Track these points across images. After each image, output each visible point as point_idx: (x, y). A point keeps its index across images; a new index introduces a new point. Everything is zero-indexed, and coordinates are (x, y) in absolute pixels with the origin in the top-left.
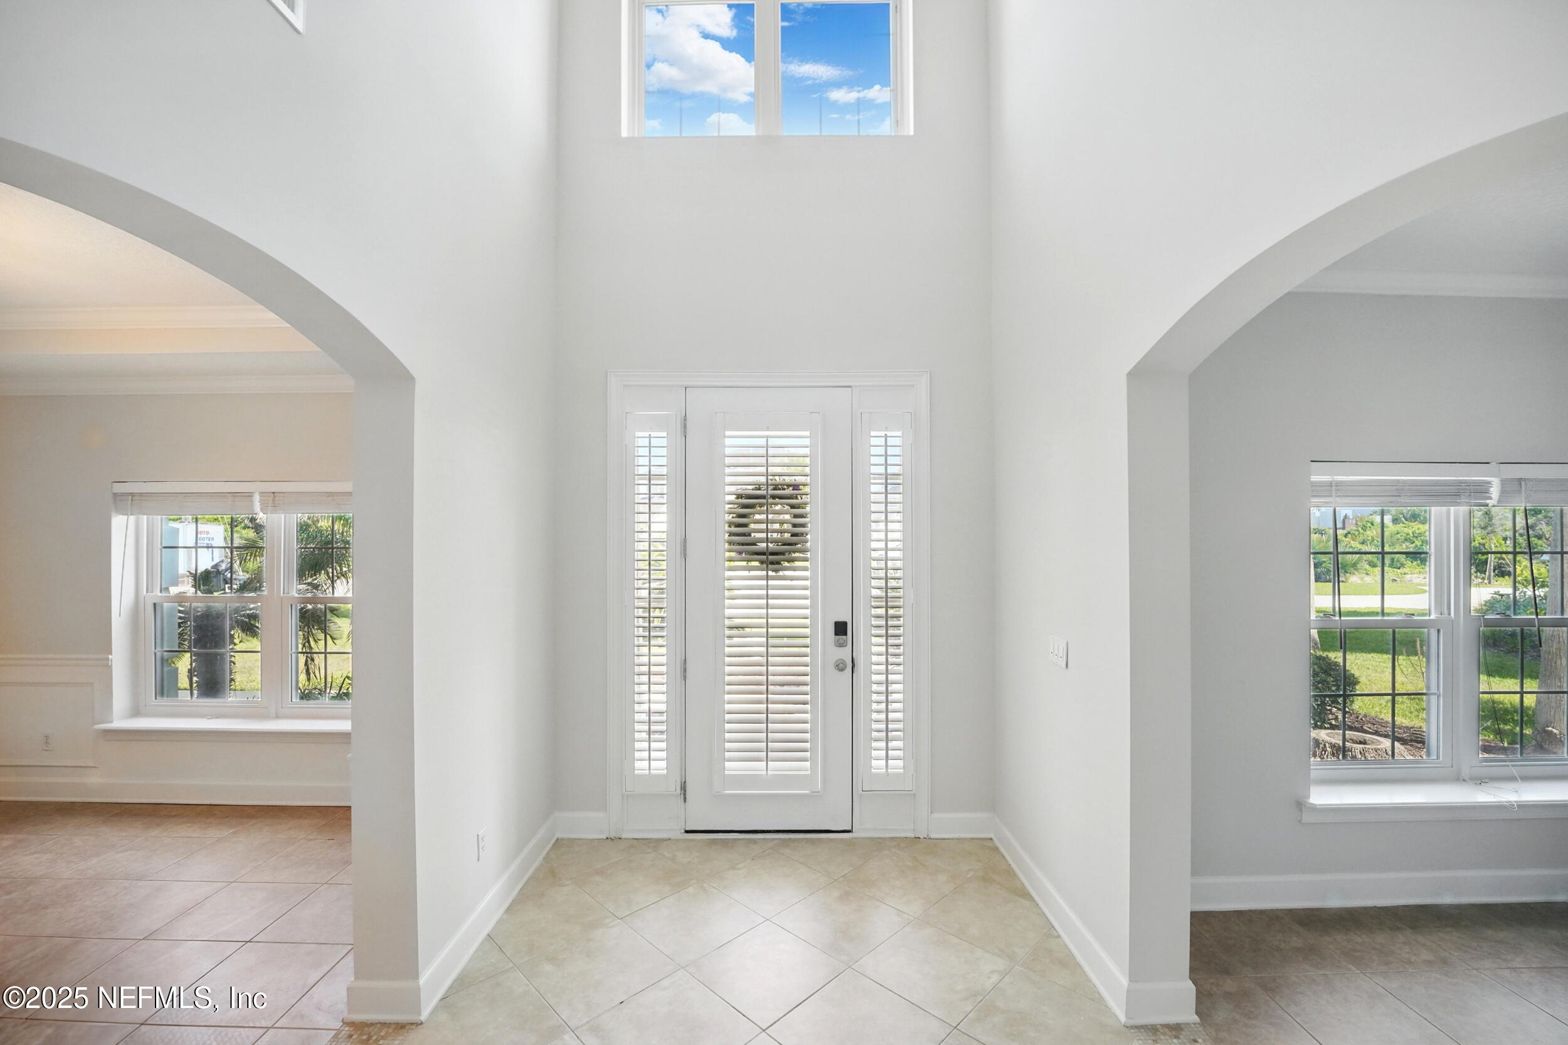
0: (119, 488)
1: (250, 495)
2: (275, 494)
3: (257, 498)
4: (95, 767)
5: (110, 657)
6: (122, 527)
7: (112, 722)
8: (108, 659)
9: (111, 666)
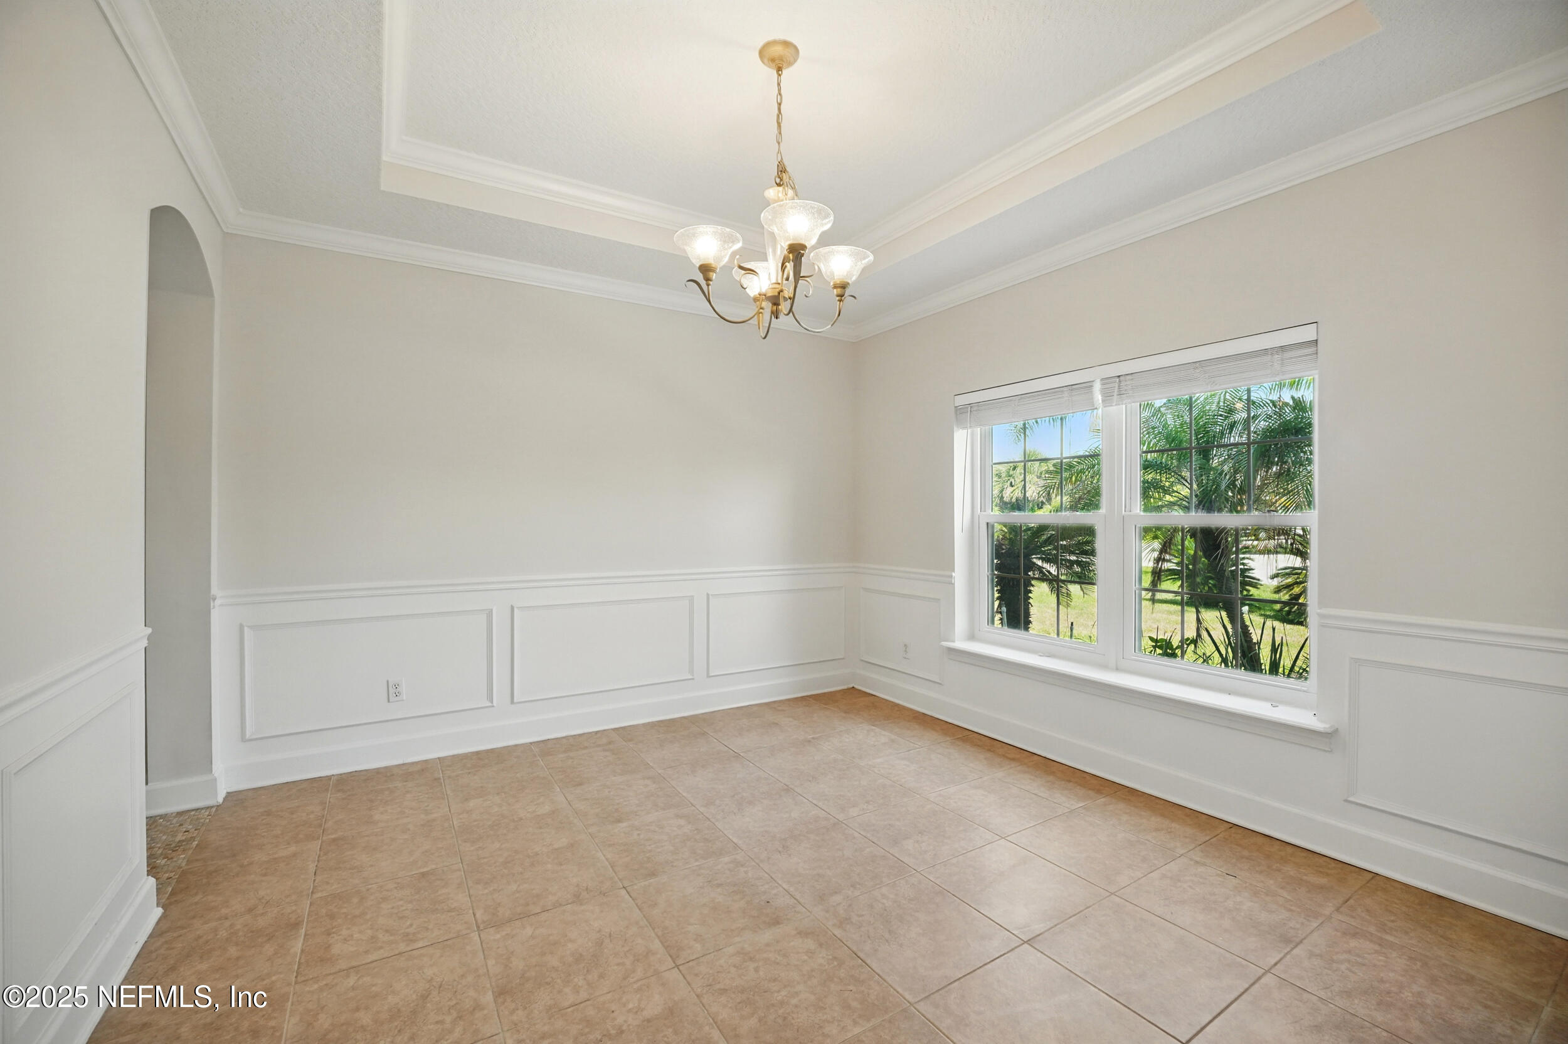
0: (961, 401)
1: (1088, 386)
2: (1121, 378)
3: (1097, 386)
4: (940, 684)
5: (953, 574)
6: (962, 440)
7: (954, 641)
8: (952, 576)
9: (954, 584)
